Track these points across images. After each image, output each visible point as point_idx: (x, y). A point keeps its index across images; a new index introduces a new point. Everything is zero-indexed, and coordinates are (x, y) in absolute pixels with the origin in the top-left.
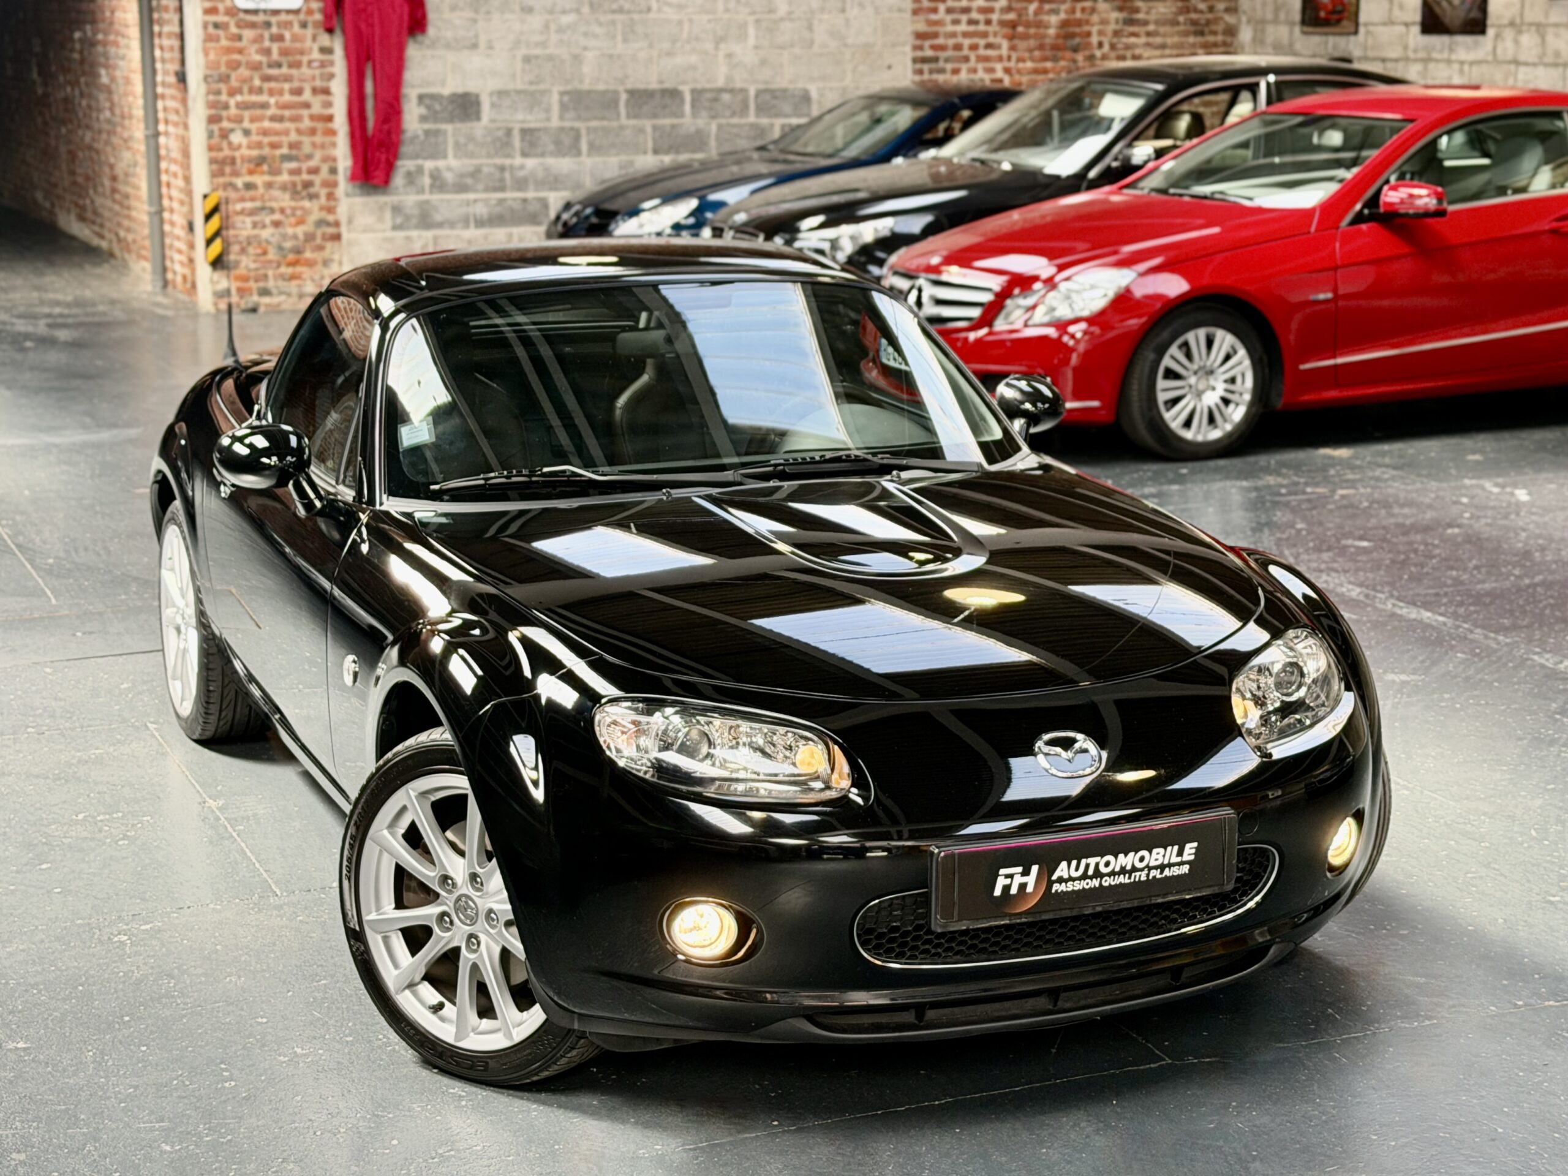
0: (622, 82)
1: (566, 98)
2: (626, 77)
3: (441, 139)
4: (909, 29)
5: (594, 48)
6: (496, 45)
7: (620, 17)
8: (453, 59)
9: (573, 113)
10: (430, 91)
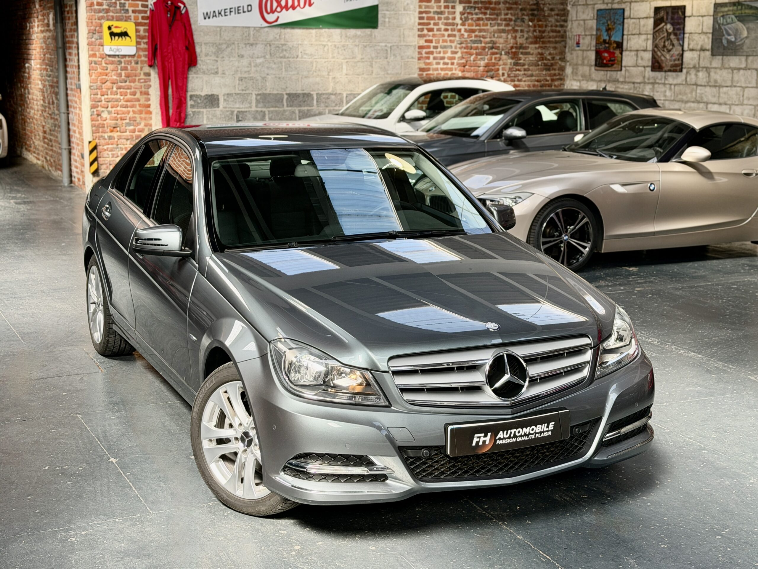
0: (285, 90)
1: (259, 97)
2: (287, 88)
3: (200, 116)
4: (417, 67)
5: (272, 74)
6: (227, 73)
7: (284, 60)
8: (206, 79)
9: (262, 104)
10: (195, 94)
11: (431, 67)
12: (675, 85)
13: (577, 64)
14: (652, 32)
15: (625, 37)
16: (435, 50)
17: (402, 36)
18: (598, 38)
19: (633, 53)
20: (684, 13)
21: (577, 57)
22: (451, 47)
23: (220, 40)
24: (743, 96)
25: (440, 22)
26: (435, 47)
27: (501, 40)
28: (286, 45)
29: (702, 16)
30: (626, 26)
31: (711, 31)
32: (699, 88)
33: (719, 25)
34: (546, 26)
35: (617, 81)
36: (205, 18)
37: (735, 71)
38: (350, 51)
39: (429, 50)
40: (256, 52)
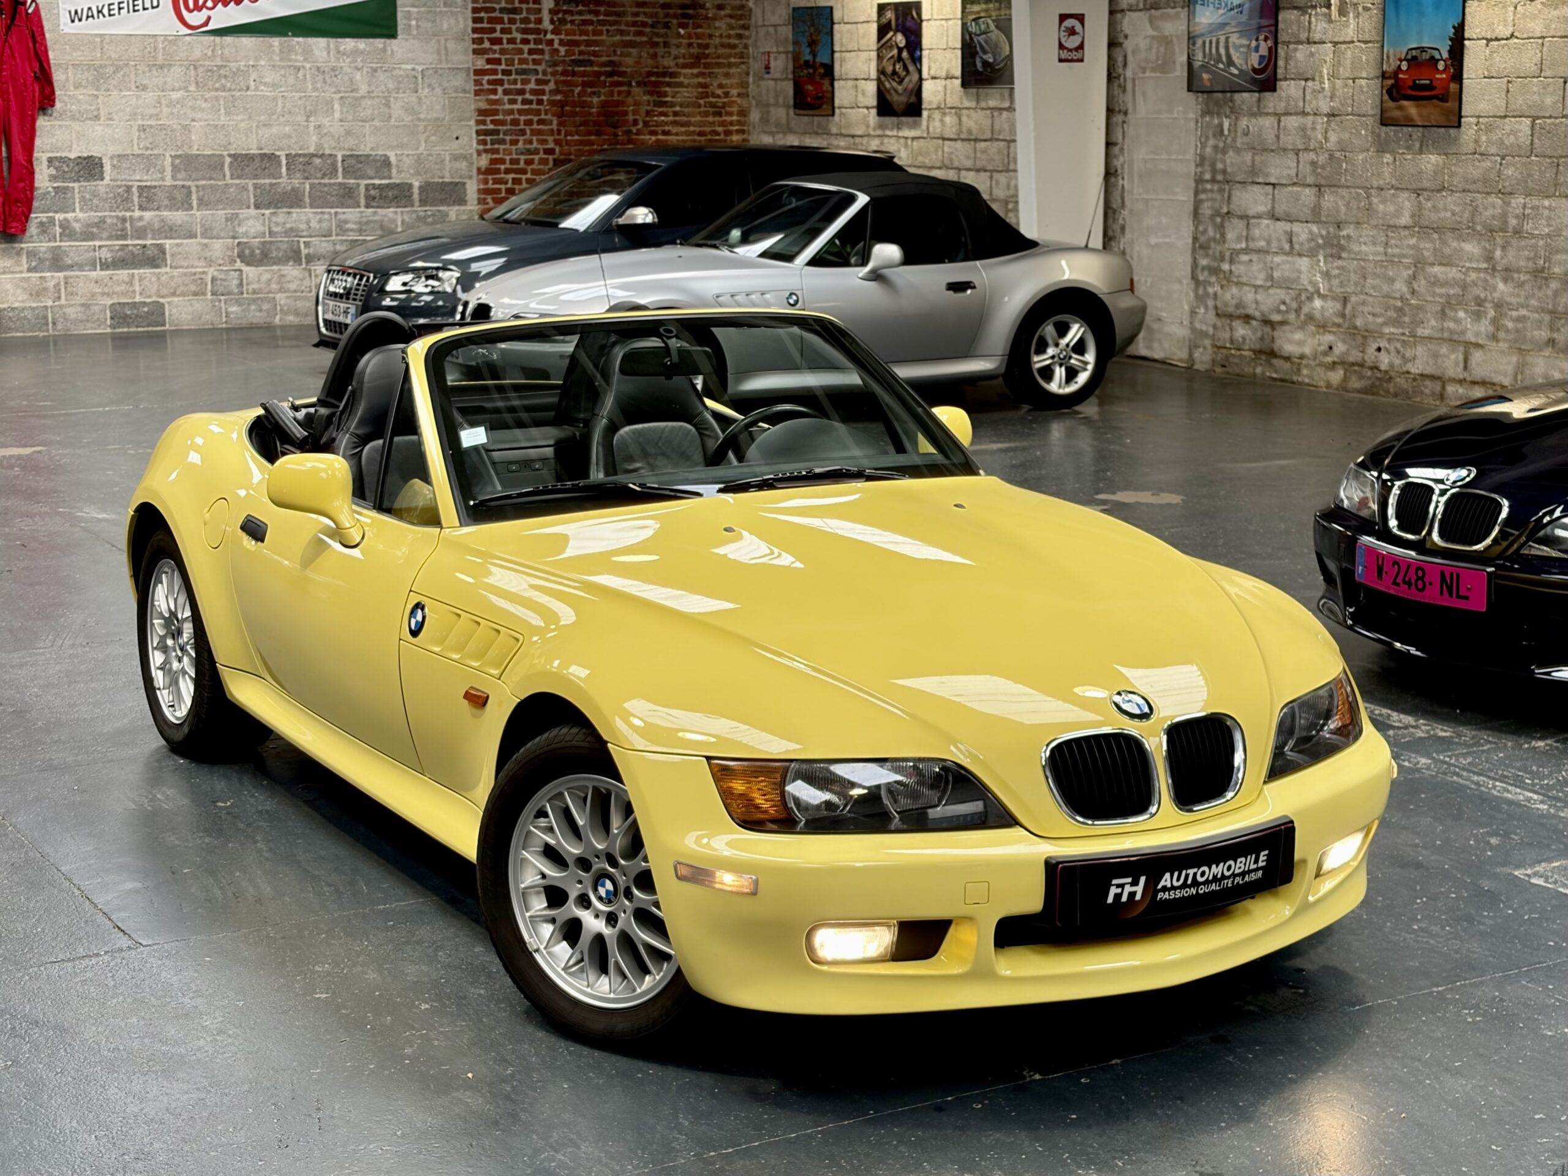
0: (226, 148)
2: (230, 144)
3: (69, 195)
4: (473, 107)
5: (201, 120)
6: (115, 117)
7: (223, 94)
8: (78, 128)
9: (184, 173)
10: (58, 155)
11: (501, 107)
12: (913, 139)
13: (768, 105)
14: (875, 48)
15: (837, 55)
16: (505, 78)
17: (443, 52)
18: (796, 57)
19: (850, 83)
20: (919, 14)
21: (768, 90)
22: (536, 72)
23: (102, 59)
24: (1008, 155)
25: (514, 27)
26: (505, 73)
27: (629, 61)
28: (225, 66)
29: (947, 20)
30: (837, 36)
31: (959, 45)
32: (946, 142)
33: (970, 34)
34: (710, 36)
35: (829, 134)
36: (73, 21)
37: (995, 114)
38: (346, 78)
39: (494, 77)
40: (169, 80)
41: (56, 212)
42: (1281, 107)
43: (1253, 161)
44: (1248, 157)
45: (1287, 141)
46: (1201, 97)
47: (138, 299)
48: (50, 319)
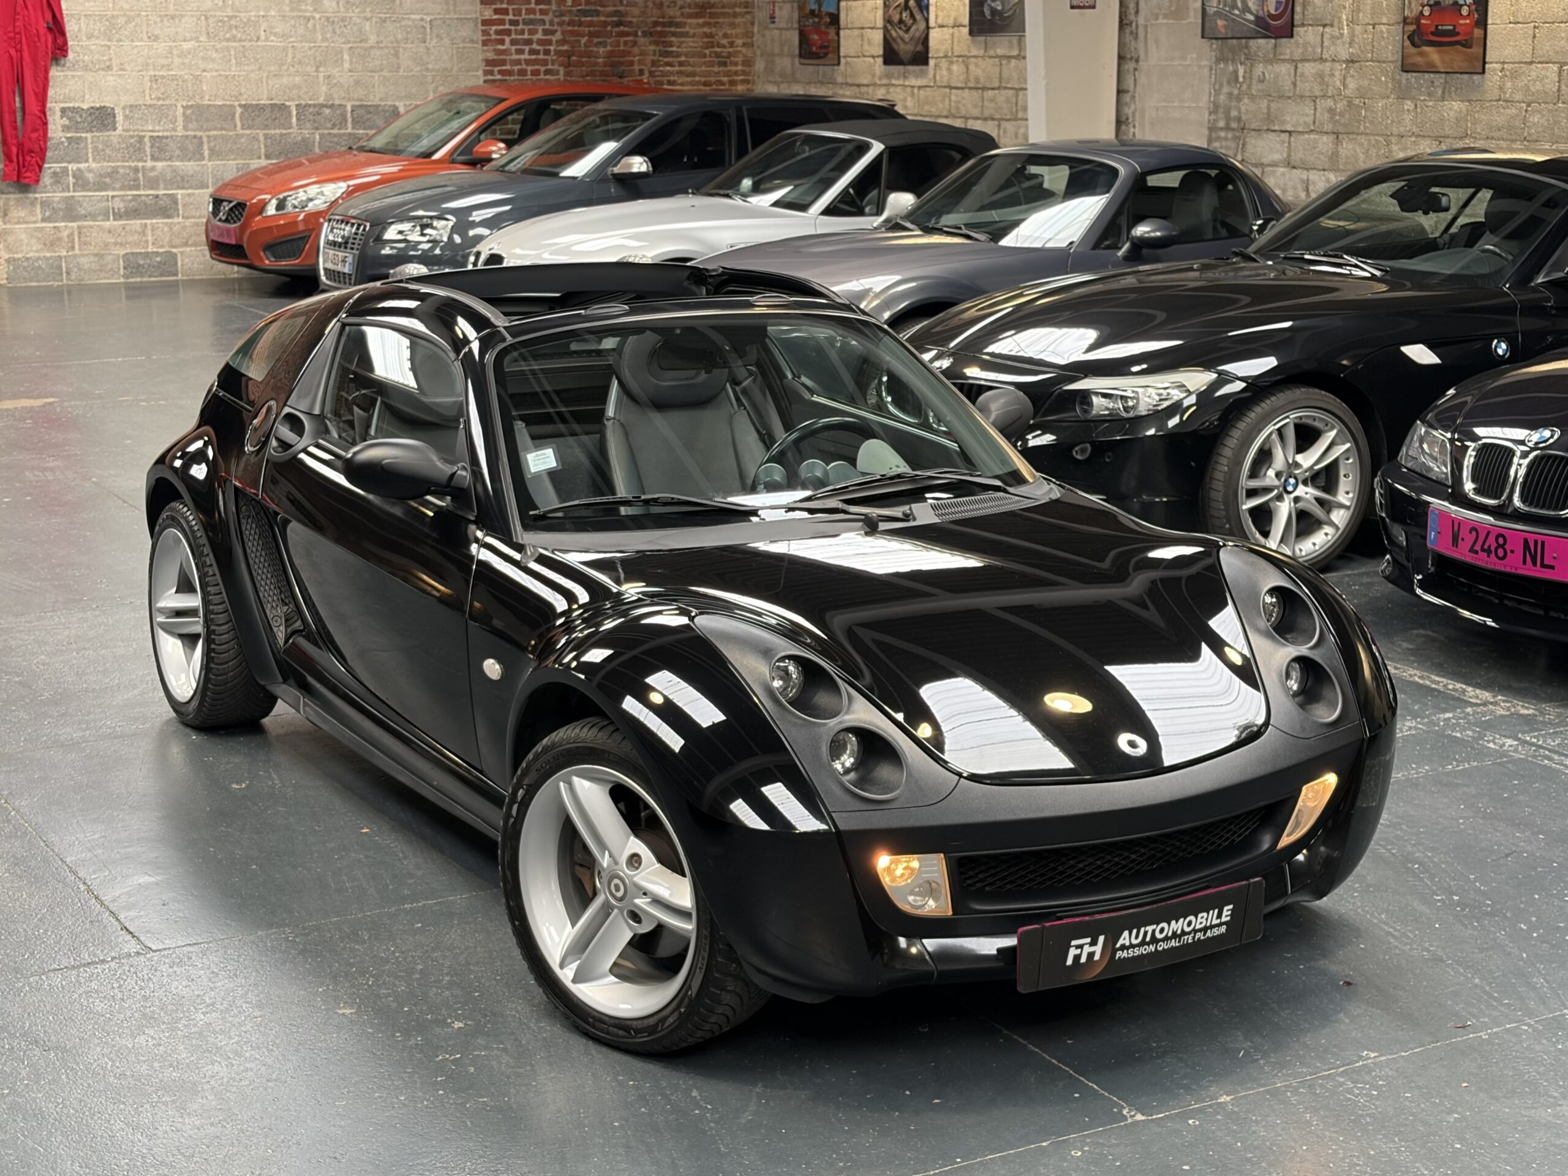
0: (237, 99)
2: (240, 94)
3: (82, 146)
4: (480, 57)
5: (212, 70)
6: (127, 67)
7: (234, 44)
8: (92, 79)
9: (195, 123)
10: (71, 105)
11: (508, 58)
12: (920, 87)
13: (773, 55)
15: (843, 4)
16: (513, 28)
17: (451, 2)
18: (801, 7)
19: (856, 32)
21: (773, 40)
22: (543, 22)
23: (114, 9)
24: (1017, 104)
26: (512, 23)
27: (635, 11)
28: (236, 17)
32: (954, 91)
35: (834, 83)
37: (1004, 62)
38: (355, 28)
39: (502, 27)
40: (179, 30)
41: (69, 162)
42: (1298, 53)
43: (1269, 108)
44: (1264, 104)
45: (1304, 87)
46: (1215, 44)
47: (150, 250)
48: (64, 269)
